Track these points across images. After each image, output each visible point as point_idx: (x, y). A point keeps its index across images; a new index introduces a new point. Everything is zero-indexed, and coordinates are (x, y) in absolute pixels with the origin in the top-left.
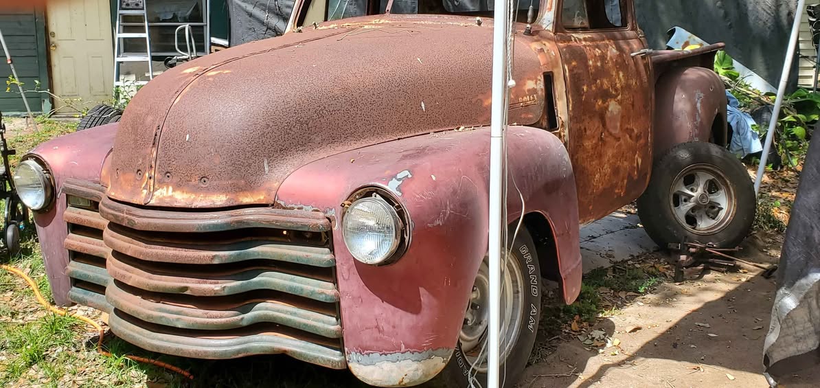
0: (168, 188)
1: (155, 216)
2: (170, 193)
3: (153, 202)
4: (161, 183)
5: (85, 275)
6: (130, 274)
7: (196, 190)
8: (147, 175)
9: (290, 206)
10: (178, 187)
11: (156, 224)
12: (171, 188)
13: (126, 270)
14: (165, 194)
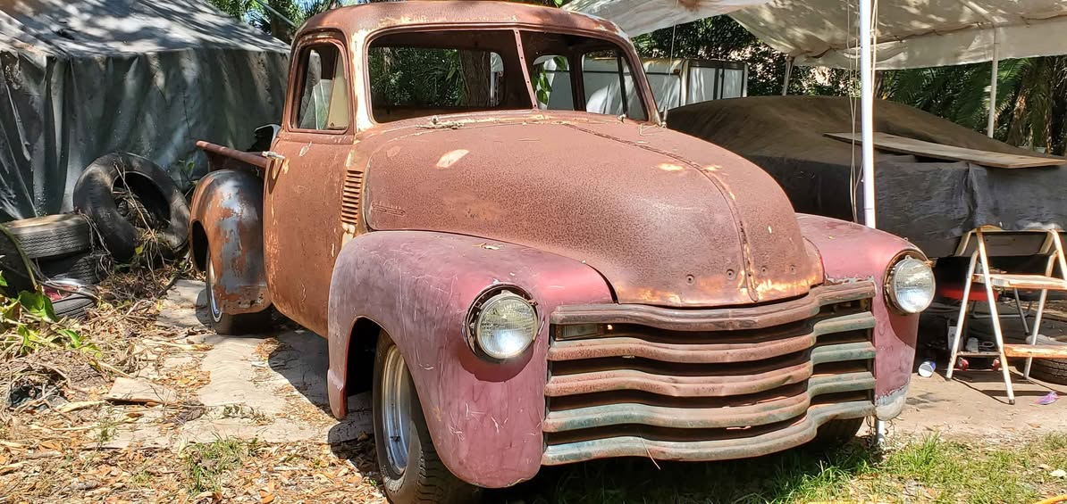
0: (767, 282)
1: (771, 310)
2: (771, 286)
3: (761, 298)
4: (760, 278)
5: (589, 420)
6: (720, 385)
7: (789, 279)
8: (743, 273)
9: (839, 281)
10: (775, 279)
11: (777, 318)
12: (769, 282)
13: (712, 382)
14: (765, 289)
